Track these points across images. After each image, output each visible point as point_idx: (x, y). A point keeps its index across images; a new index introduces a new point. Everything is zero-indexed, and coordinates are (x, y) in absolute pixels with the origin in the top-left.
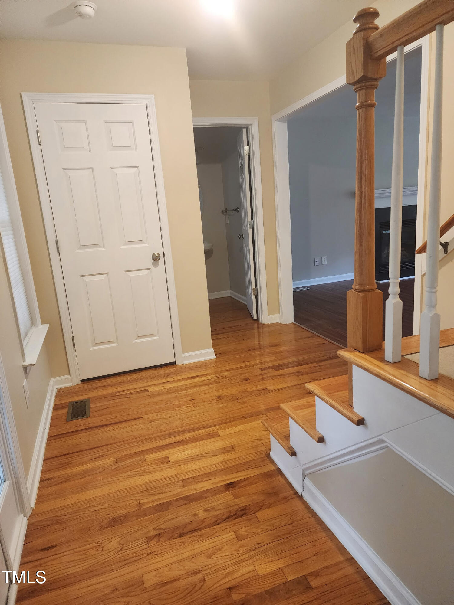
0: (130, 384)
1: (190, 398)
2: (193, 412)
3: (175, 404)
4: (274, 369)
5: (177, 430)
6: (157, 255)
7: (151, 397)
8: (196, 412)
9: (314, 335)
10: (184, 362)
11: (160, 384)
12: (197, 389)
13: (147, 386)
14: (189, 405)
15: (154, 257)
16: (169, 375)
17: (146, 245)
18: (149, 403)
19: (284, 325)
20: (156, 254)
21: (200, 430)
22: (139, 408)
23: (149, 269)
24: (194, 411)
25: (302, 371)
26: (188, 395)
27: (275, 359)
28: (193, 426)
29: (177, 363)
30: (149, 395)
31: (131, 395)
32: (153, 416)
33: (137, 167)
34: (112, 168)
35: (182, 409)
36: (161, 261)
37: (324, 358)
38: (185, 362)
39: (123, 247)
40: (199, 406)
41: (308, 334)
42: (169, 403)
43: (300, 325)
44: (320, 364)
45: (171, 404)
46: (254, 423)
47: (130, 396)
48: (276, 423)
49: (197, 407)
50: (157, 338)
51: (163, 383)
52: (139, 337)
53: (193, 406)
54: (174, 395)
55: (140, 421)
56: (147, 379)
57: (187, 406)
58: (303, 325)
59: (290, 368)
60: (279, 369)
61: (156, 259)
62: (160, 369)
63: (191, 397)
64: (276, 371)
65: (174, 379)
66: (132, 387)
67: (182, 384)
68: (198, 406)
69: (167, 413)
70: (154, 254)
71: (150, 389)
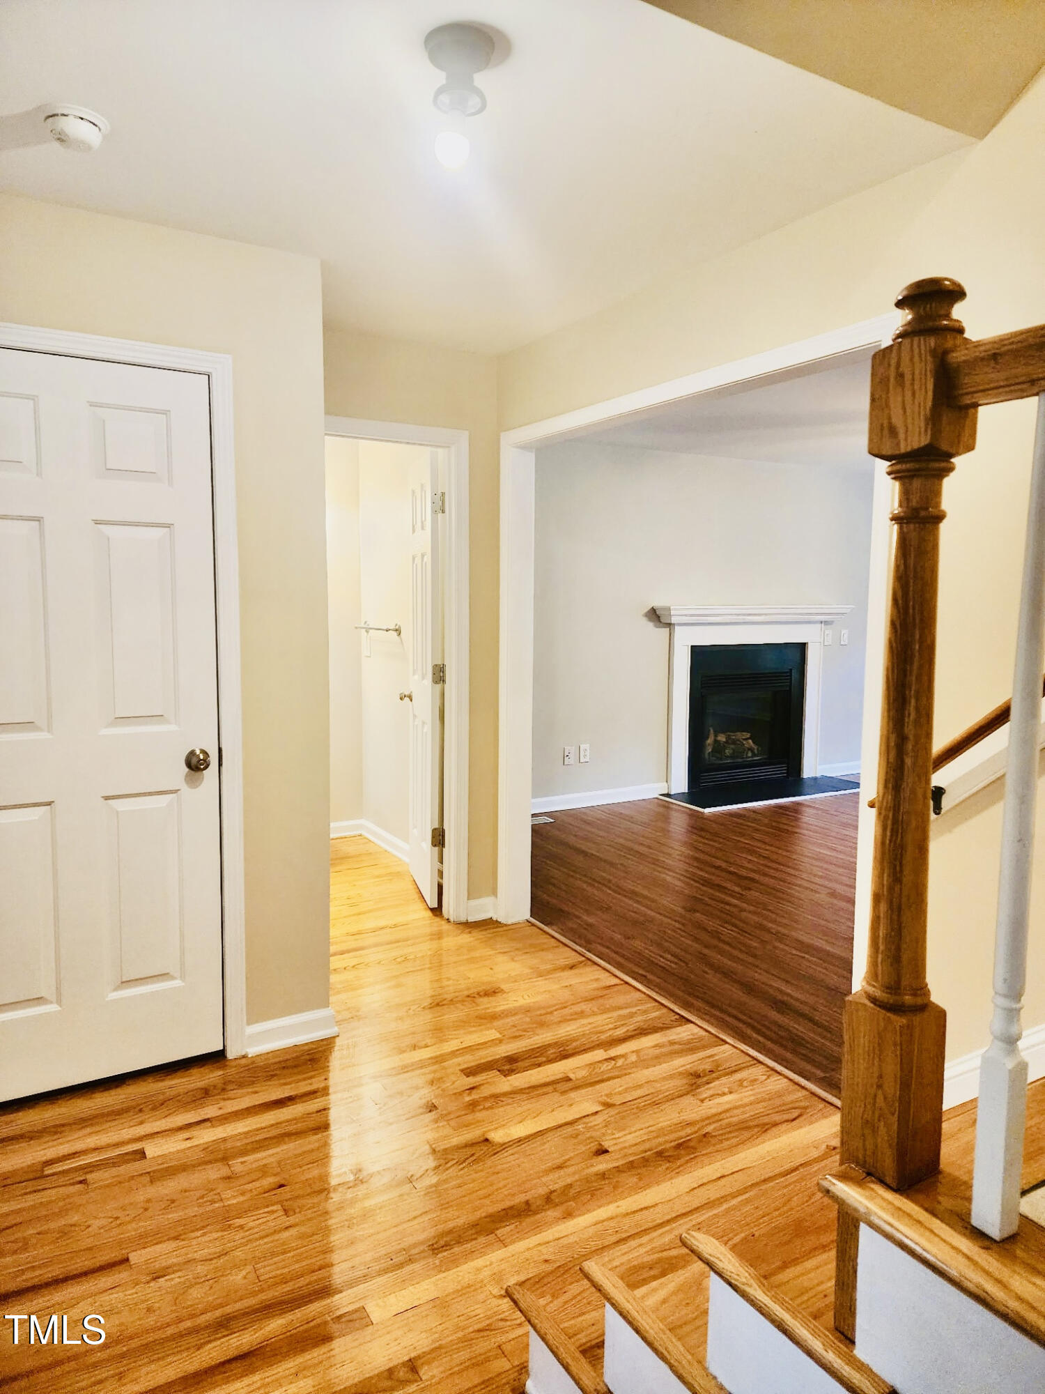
0: (88, 1130)
1: (269, 1181)
2: (286, 1234)
3: (229, 1203)
4: (499, 1071)
5: (238, 1306)
6: (202, 757)
7: (155, 1177)
8: (293, 1231)
9: (584, 959)
10: (248, 1050)
11: (180, 1129)
12: (292, 1145)
13: (140, 1139)
14: (271, 1208)
15: (194, 761)
16: (206, 1094)
17: (173, 727)
18: (149, 1201)
19: (506, 925)
20: (198, 752)
21: (311, 1302)
22: (118, 1222)
23: (176, 791)
24: (287, 1228)
25: (572, 1076)
26: (264, 1171)
27: (498, 1036)
28: (287, 1287)
29: (231, 1054)
30: (148, 1173)
31: (91, 1172)
32: (163, 1253)
33: (168, 526)
34: (97, 522)
35: (252, 1224)
36: (211, 773)
37: (620, 1032)
38: (252, 1051)
39: (105, 732)
40: (300, 1212)
41: (567, 957)
42: (213, 1202)
43: (546, 928)
44: (614, 1052)
45: (217, 1205)
46: (465, 1267)
47: (89, 1177)
48: (548, 1298)
49: (295, 1213)
50: (177, 983)
51: (189, 1126)
52: (126, 983)
53: (285, 1210)
54: (225, 1171)
55: (121, 1276)
56: (141, 1111)
57: (266, 1210)
58: (554, 927)
59: (539, 1065)
60: (511, 1072)
61: (196, 764)
62: (179, 1074)
63: (275, 1175)
64: (504, 1079)
65: (220, 1112)
66: (92, 1142)
67: (246, 1129)
68: (298, 1210)
69: (206, 1238)
70: (192, 753)
71: (152, 1150)
